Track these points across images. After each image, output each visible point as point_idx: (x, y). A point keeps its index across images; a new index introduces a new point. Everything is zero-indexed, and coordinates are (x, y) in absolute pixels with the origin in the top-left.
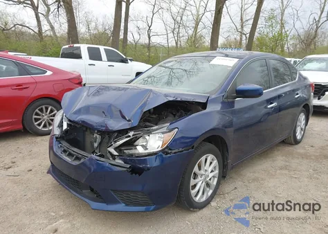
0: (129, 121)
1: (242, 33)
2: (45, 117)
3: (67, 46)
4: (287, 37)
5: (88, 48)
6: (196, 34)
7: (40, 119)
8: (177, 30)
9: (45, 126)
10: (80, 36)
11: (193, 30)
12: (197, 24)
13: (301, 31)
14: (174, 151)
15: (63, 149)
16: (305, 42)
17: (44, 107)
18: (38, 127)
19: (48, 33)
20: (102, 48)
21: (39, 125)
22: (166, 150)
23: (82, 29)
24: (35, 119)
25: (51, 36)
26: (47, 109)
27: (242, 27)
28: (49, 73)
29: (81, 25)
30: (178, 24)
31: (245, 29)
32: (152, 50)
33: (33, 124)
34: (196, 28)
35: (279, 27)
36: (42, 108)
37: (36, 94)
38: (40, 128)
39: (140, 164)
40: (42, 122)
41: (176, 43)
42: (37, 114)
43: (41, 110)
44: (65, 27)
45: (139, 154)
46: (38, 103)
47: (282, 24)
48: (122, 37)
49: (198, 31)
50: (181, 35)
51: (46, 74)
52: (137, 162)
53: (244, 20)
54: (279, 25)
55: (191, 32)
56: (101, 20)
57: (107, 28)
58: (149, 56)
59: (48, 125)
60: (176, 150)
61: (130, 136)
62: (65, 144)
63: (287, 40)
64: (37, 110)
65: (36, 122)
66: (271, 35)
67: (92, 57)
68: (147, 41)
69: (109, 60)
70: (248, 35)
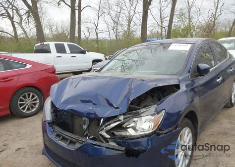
0: (117, 108)
1: (162, 27)
2: (28, 102)
3: (39, 44)
4: (194, 27)
5: (55, 44)
6: (129, 30)
7: (23, 104)
8: (116, 27)
9: (28, 109)
10: (46, 37)
11: (127, 27)
12: (130, 23)
13: (203, 23)
14: (164, 132)
15: (56, 134)
16: (207, 30)
17: (26, 94)
18: (23, 111)
19: (22, 36)
20: (66, 44)
21: (24, 109)
22: (158, 131)
23: (46, 31)
24: (20, 104)
25: (24, 38)
26: (29, 95)
27: (162, 22)
28: (29, 66)
29: (46, 29)
30: (116, 23)
31: (163, 24)
32: (100, 43)
33: (19, 109)
34: (129, 25)
35: (187, 21)
36: (25, 95)
37: (19, 84)
38: (25, 111)
39: (135, 147)
40: (25, 106)
41: (116, 37)
42: (21, 100)
43: (24, 97)
44: (34, 31)
45: (131, 136)
46: (21, 91)
47: (190, 18)
48: (77, 35)
49: (131, 27)
50: (119, 31)
51: (27, 67)
52: (131, 144)
53: (162, 18)
54: (187, 20)
55: (126, 29)
56: (60, 24)
57: (65, 29)
58: (97, 48)
59: (30, 108)
60: (167, 131)
61: (120, 120)
62: (57, 129)
63: (194, 30)
64: (21, 97)
65: (21, 106)
66: (182, 27)
67: (58, 51)
68: (95, 37)
69: (71, 53)
70: (167, 28)
